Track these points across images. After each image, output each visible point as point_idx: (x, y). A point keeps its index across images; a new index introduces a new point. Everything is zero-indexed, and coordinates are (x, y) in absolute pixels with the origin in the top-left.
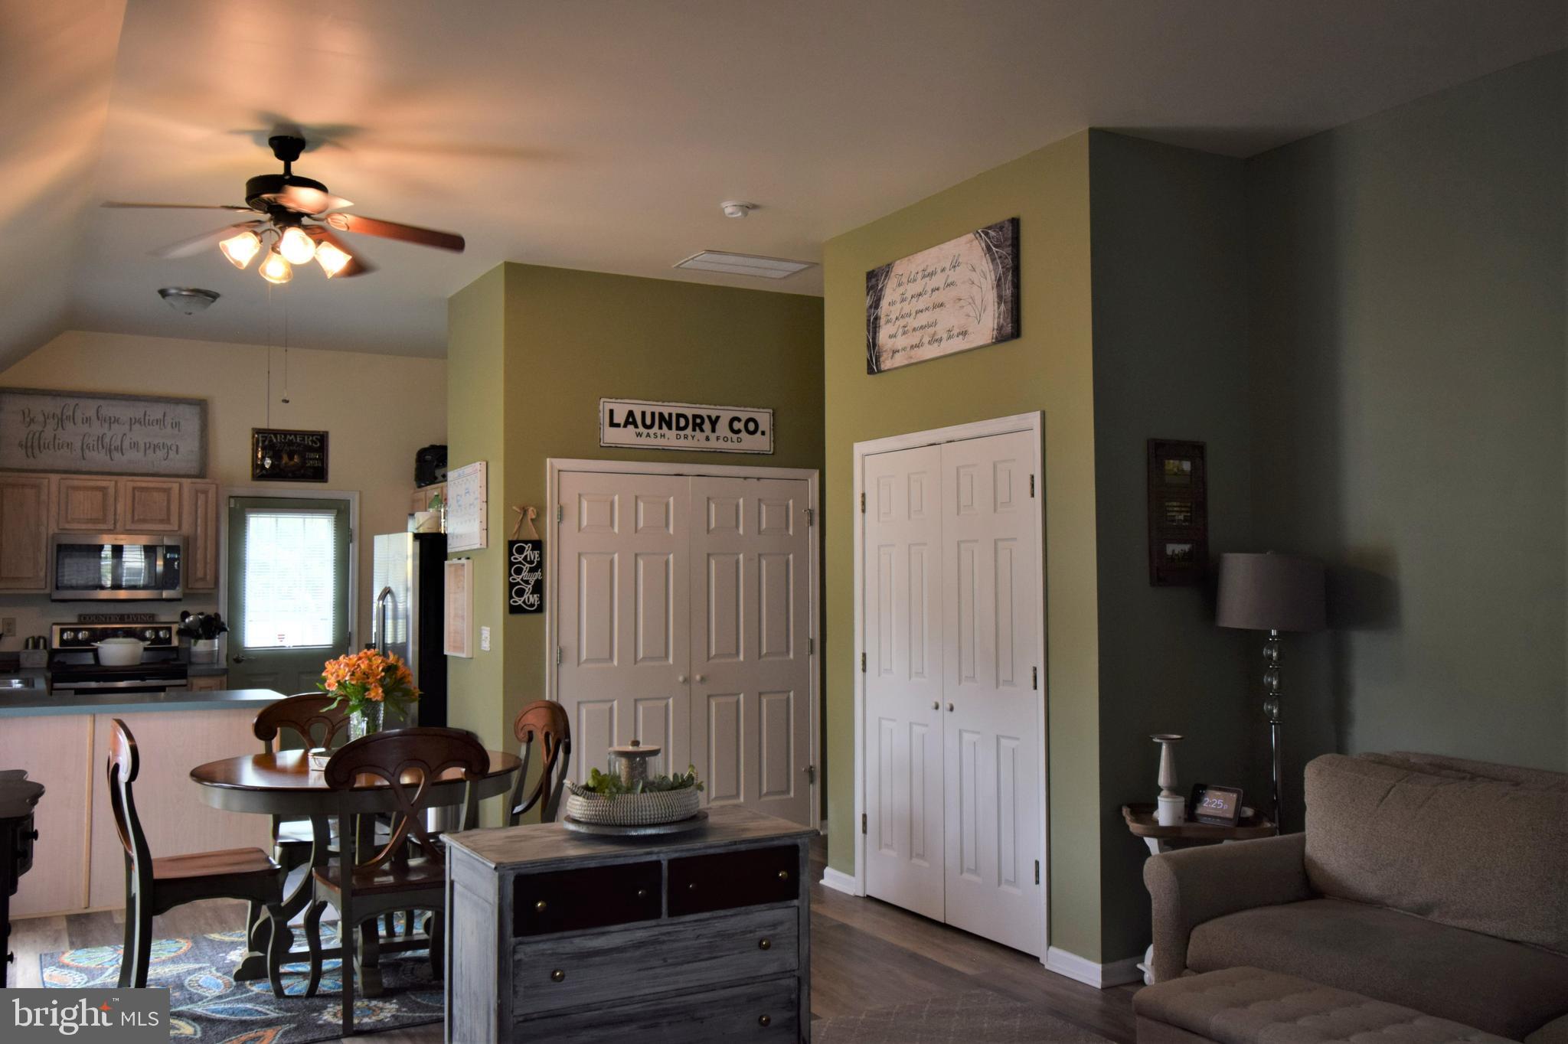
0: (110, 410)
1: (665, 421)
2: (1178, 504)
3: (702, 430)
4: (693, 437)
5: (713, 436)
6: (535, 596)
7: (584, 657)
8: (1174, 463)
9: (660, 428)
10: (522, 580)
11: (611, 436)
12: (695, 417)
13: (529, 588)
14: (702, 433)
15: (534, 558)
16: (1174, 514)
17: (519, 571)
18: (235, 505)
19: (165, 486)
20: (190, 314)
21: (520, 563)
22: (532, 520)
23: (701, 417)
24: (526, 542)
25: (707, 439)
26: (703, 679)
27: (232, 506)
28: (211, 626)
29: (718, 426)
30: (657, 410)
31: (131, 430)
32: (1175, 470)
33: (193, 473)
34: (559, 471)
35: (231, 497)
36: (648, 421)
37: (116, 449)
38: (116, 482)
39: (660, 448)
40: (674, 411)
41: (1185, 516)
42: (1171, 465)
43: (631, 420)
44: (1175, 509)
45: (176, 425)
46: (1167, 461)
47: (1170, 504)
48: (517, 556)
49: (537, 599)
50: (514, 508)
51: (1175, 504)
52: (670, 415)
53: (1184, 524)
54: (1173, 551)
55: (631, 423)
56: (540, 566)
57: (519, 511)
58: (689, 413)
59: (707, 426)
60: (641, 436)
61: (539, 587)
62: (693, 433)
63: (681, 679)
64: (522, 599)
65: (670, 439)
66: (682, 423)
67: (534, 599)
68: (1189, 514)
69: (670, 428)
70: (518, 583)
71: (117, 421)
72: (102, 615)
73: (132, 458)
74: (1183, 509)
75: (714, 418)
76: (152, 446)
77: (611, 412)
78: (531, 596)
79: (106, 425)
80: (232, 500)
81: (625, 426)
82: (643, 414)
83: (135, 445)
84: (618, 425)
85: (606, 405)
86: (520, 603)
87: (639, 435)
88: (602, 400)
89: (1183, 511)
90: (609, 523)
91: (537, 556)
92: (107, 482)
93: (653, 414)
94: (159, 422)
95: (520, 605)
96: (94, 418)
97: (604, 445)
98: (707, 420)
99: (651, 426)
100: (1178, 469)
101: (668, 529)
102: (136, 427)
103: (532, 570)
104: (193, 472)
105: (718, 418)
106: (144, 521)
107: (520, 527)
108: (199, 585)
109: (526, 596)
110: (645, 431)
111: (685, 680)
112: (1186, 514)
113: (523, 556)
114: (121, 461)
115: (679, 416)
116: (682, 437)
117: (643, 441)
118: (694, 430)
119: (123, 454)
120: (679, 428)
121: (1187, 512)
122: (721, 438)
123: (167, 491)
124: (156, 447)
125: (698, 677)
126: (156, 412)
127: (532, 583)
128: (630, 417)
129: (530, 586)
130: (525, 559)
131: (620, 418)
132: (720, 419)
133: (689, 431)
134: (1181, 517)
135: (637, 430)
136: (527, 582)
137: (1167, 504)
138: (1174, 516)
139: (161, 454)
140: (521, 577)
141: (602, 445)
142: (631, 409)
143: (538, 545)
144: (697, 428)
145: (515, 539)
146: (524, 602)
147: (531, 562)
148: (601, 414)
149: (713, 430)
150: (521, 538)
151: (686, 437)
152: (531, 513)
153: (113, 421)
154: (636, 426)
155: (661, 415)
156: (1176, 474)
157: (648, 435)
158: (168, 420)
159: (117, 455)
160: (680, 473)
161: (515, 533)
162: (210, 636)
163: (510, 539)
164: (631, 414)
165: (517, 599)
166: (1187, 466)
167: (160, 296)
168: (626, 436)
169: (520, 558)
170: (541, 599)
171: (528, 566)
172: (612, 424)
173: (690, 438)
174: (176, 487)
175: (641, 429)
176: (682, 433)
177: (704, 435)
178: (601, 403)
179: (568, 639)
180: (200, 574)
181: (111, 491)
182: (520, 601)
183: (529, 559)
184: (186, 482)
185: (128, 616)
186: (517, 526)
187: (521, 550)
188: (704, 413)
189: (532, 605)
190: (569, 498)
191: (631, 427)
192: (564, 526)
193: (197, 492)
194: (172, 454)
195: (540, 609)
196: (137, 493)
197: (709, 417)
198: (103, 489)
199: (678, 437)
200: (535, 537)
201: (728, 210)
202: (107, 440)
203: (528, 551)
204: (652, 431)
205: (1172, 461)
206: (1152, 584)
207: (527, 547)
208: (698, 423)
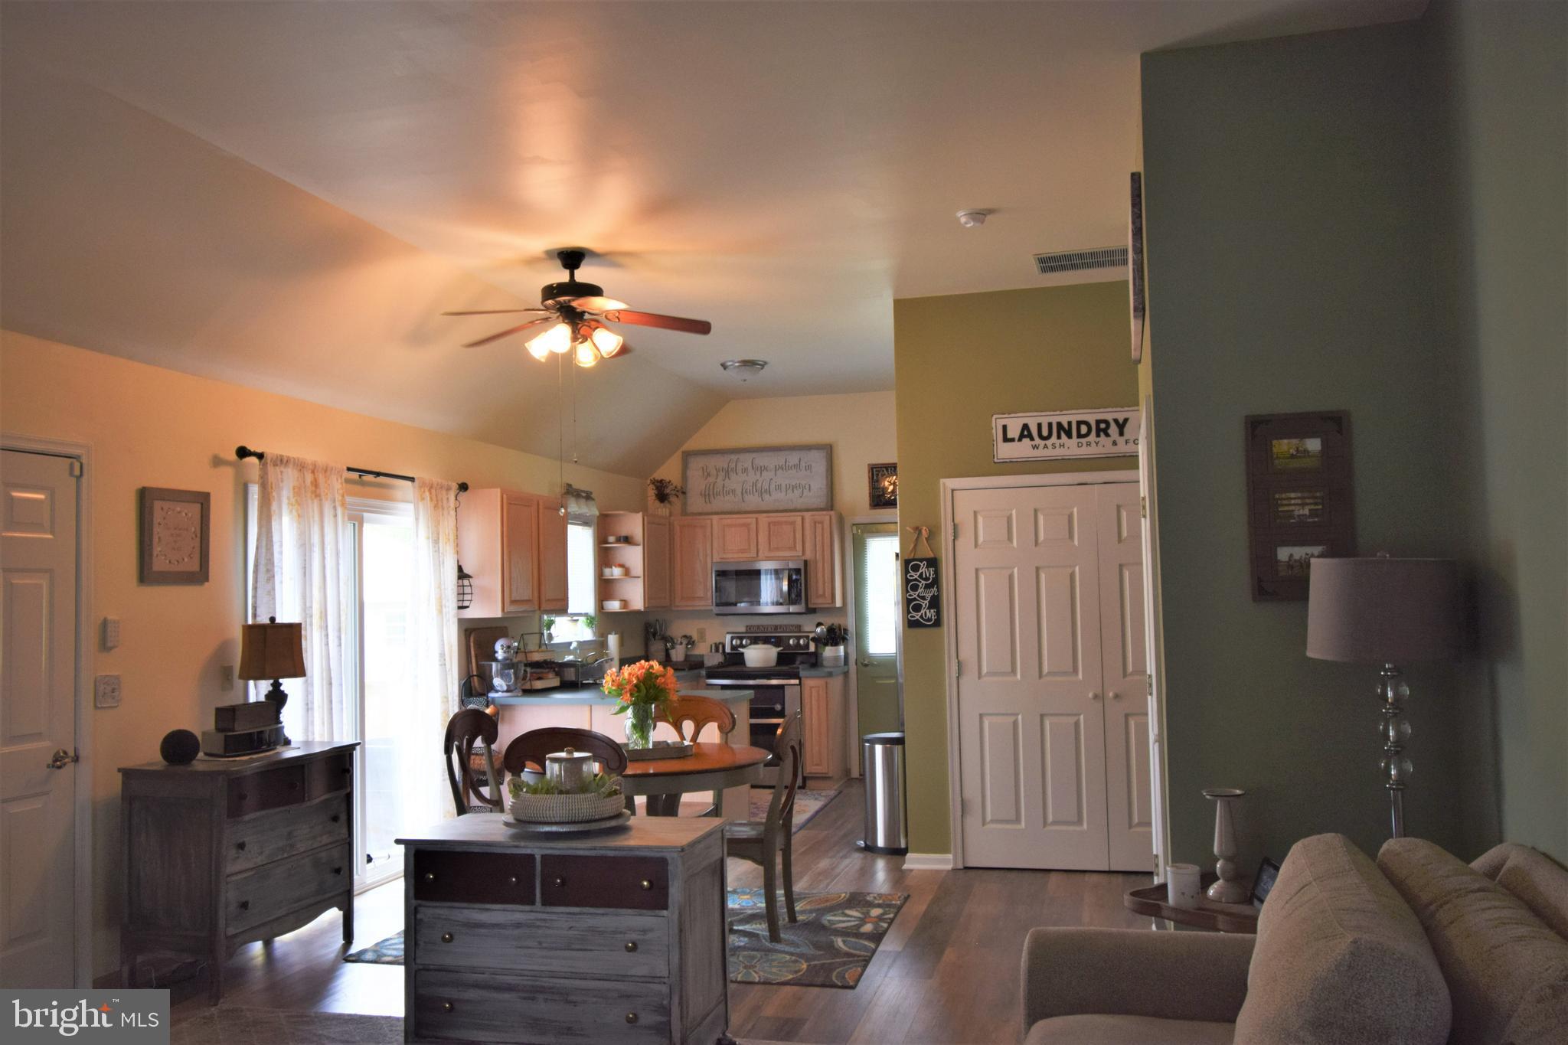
0: (762, 460)
1: (1064, 430)
2: (1299, 495)
3: (1107, 435)
4: (1097, 443)
5: (1121, 441)
6: (932, 611)
7: (985, 670)
8: (1289, 443)
9: (1059, 437)
10: (918, 596)
11: (1005, 451)
12: (1098, 422)
13: (925, 603)
14: (1109, 438)
15: (930, 575)
16: (1291, 508)
17: (915, 588)
18: (857, 531)
19: (792, 519)
20: (745, 380)
21: (916, 580)
22: (926, 539)
23: (1106, 422)
24: (921, 560)
25: (1115, 443)
26: (1117, 696)
27: (855, 532)
28: (835, 636)
29: (1126, 430)
30: (1054, 420)
31: (776, 475)
32: (1292, 451)
33: (822, 507)
34: (953, 490)
35: (854, 525)
36: (1045, 433)
37: (766, 491)
38: (757, 519)
39: (1060, 458)
40: (1074, 419)
41: (1310, 510)
42: (1284, 446)
43: (1026, 433)
44: (1293, 502)
45: (809, 468)
46: (1275, 442)
47: (1284, 496)
48: (913, 573)
49: (933, 614)
50: (908, 528)
51: (1293, 495)
52: (1070, 423)
53: (1309, 520)
54: (1291, 555)
55: (1025, 436)
56: (936, 582)
57: (912, 531)
58: (1091, 419)
59: (1113, 430)
60: (1037, 448)
61: (935, 603)
62: (1098, 439)
63: (1091, 695)
64: (920, 614)
65: (1071, 447)
66: (1084, 429)
67: (931, 614)
68: (1320, 507)
69: (1069, 435)
70: (915, 599)
71: (766, 469)
72: (762, 626)
73: (778, 498)
74: (1308, 501)
75: (1121, 421)
76: (791, 488)
77: (1005, 427)
78: (928, 611)
79: (758, 473)
80: (855, 528)
81: (1020, 440)
82: (1040, 426)
83: (778, 488)
84: (1012, 440)
85: (997, 422)
86: (918, 617)
87: (1035, 447)
88: (995, 417)
89: (1307, 504)
90: (1006, 536)
91: (932, 573)
92: (750, 519)
93: (1050, 425)
94: (797, 467)
95: (917, 619)
96: (750, 468)
97: (998, 461)
98: (1113, 426)
99: (1049, 436)
100: (1298, 450)
101: (1073, 541)
102: (780, 472)
103: (927, 587)
104: (822, 505)
105: (1126, 420)
106: (777, 549)
107: (915, 545)
108: (820, 601)
109: (923, 611)
110: (1042, 443)
111: (1096, 697)
112: (1312, 507)
113: (918, 573)
114: (769, 501)
115: (1079, 423)
116: (1085, 445)
117: (1042, 453)
118: (1098, 435)
119: (770, 495)
120: (1079, 436)
121: (1316, 504)
122: (1131, 441)
123: (793, 523)
124: (794, 488)
125: (1111, 694)
126: (793, 458)
127: (929, 599)
128: (1025, 432)
129: (926, 602)
130: (921, 576)
131: (1014, 432)
132: (1129, 421)
133: (1092, 437)
134: (1306, 511)
135: (1033, 443)
136: (923, 598)
137: (1277, 496)
138: (1293, 511)
139: (797, 492)
140: (917, 593)
141: (996, 460)
142: (1026, 422)
143: (933, 563)
144: (1102, 434)
145: (911, 557)
146: (921, 617)
147: (927, 579)
148: (994, 431)
149: (1121, 434)
150: (917, 557)
151: (1089, 444)
152: (925, 534)
153: (763, 469)
154: (1032, 439)
155: (1059, 425)
156: (1292, 456)
157: (1046, 446)
158: (803, 464)
159: (766, 497)
160: (1083, 482)
161: (912, 551)
162: (835, 644)
163: (906, 558)
164: (1025, 427)
165: (914, 614)
166: (1314, 445)
167: (722, 368)
168: (1022, 450)
169: (916, 575)
170: (938, 613)
171: (925, 582)
172: (1006, 440)
173: (1093, 444)
174: (799, 520)
175: (1037, 441)
176: (1084, 440)
177: (1109, 441)
178: (994, 419)
179: (967, 652)
180: (821, 592)
181: (754, 526)
182: (917, 616)
183: (924, 576)
184: (807, 515)
185: (781, 626)
186: (912, 546)
187: (916, 568)
188: (1109, 417)
189: (929, 620)
190: (964, 515)
191: (1026, 441)
192: (959, 543)
193: (815, 523)
194: (806, 492)
195: (938, 623)
196: (772, 527)
197: (1116, 421)
198: (747, 525)
199: (1080, 445)
200: (931, 555)
201: (963, 220)
202: (759, 485)
203: (923, 569)
204: (1049, 443)
205: (1286, 441)
206: (1255, 600)
207: (922, 565)
208: (1102, 428)
